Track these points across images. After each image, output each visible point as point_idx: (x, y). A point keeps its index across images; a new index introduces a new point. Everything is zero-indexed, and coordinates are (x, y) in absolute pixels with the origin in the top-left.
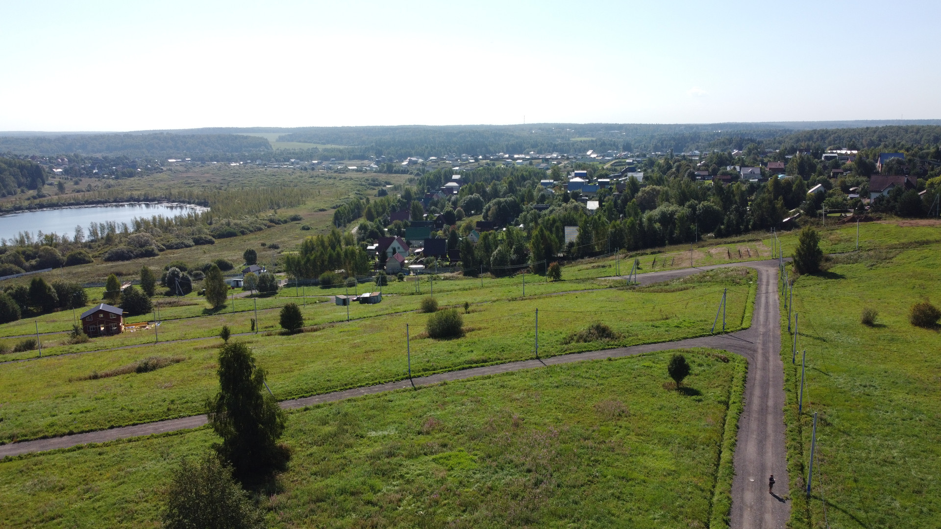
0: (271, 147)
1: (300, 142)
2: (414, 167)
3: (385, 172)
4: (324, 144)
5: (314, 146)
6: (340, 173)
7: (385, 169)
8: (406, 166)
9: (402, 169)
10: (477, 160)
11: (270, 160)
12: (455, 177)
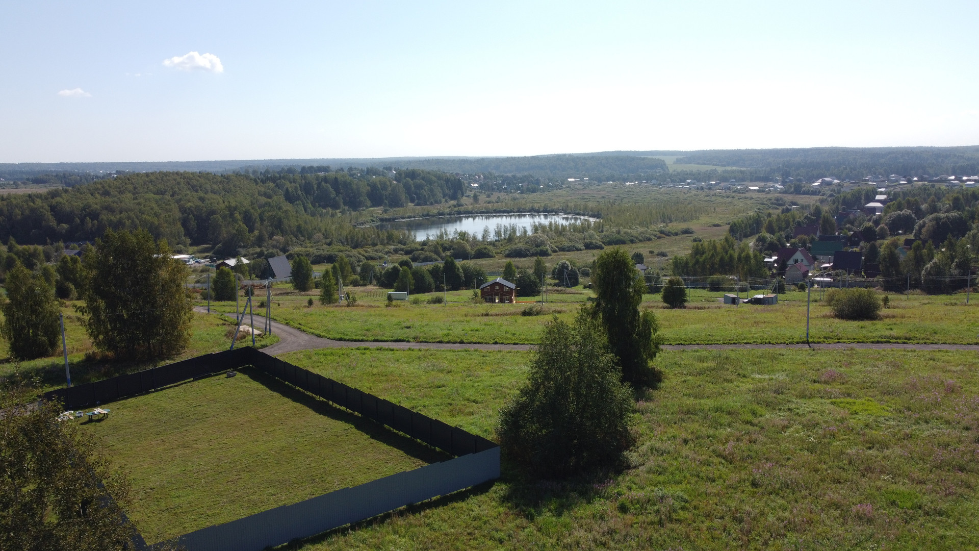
0: (667, 168)
1: (698, 164)
2: (827, 188)
3: (791, 193)
4: (724, 166)
5: (713, 168)
6: (740, 193)
7: (792, 189)
8: (818, 187)
9: (812, 189)
10: (910, 181)
11: (665, 181)
12: (878, 197)
